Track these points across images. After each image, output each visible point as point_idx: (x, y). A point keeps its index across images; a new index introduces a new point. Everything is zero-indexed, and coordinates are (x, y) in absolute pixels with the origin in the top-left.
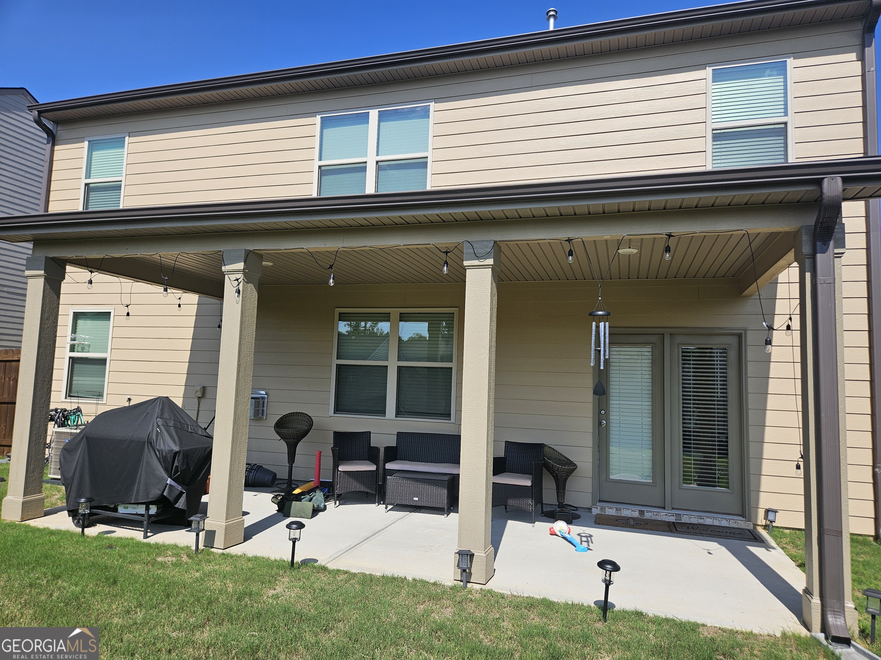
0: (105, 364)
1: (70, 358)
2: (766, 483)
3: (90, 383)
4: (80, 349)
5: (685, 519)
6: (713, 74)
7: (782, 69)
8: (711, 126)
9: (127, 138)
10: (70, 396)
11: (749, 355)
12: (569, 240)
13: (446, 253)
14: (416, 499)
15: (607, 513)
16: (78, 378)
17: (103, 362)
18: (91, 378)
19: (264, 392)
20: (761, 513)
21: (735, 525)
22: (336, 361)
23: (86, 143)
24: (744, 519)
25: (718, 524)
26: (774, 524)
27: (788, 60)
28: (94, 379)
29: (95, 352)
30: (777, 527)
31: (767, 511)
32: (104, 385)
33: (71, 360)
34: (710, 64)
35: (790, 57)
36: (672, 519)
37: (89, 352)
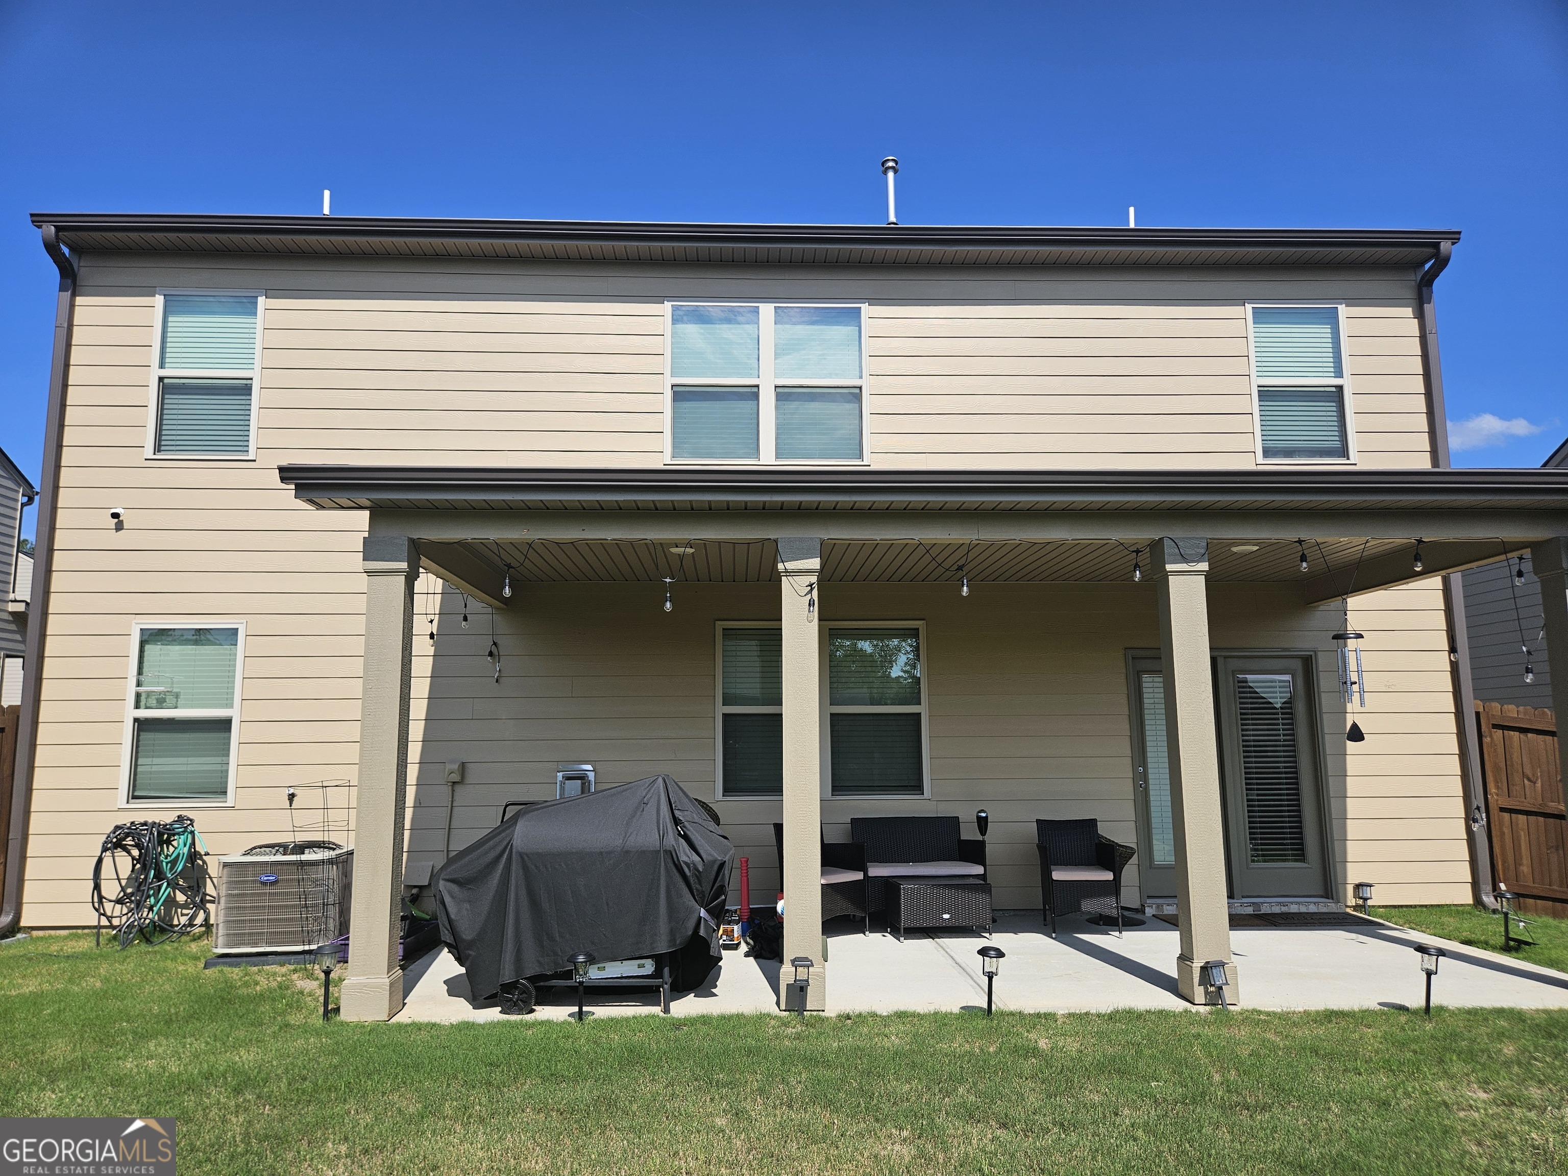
0: (229, 729)
1: (136, 720)
2: (1353, 851)
3: (184, 768)
4: (154, 702)
5: (1265, 909)
6: (1253, 313)
7: (1332, 318)
8: (1256, 381)
9: (261, 300)
10: (134, 797)
11: (1322, 684)
12: (1300, 542)
13: (1137, 552)
14: (946, 916)
15: (1166, 912)
16: (151, 759)
17: (224, 725)
18: (186, 759)
19: (589, 767)
20: (1350, 890)
21: (1324, 910)
22: (722, 710)
23: (159, 300)
24: (1331, 901)
25: (1306, 911)
26: (1369, 903)
27: (1339, 307)
28: (191, 760)
29: (192, 707)
30: (1373, 906)
31: (1358, 887)
32: (227, 771)
33: (136, 724)
34: (1252, 300)
35: (1341, 304)
36: (1250, 910)
37: (176, 708)
